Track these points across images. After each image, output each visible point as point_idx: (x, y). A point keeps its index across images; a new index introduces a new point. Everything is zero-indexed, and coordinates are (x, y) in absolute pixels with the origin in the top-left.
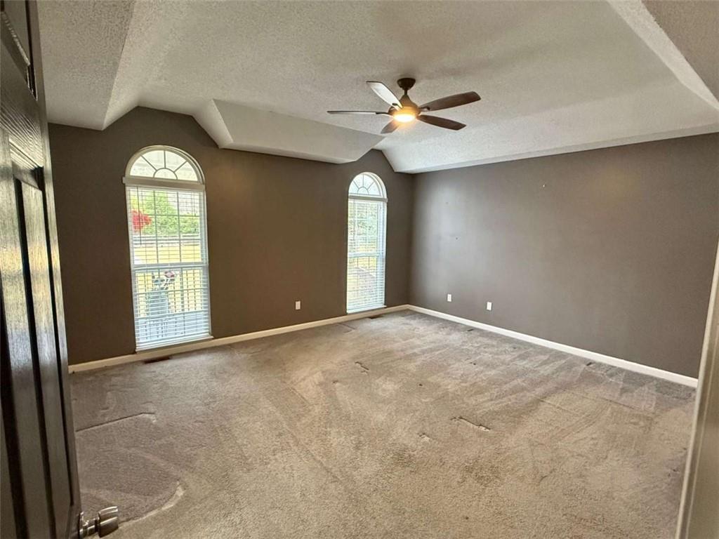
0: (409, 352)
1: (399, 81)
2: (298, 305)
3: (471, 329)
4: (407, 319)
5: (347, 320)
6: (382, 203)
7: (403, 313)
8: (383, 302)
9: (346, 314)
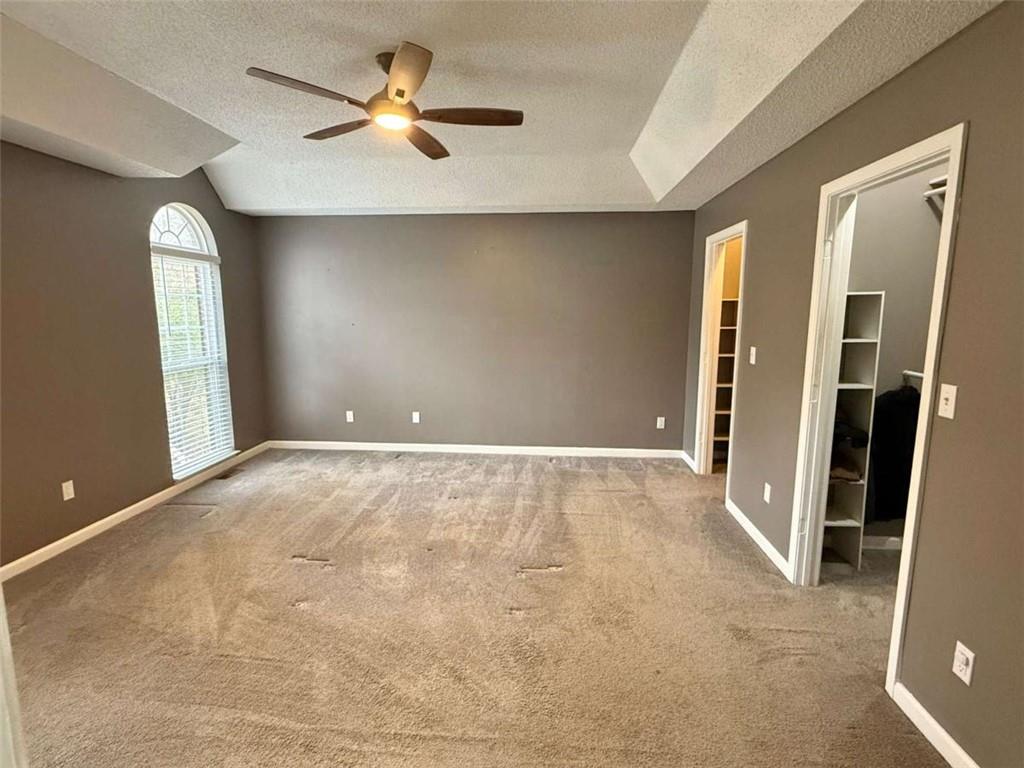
0: (358, 510)
1: (379, 56)
2: (68, 490)
3: (398, 455)
4: (290, 463)
5: (177, 493)
6: (207, 265)
7: (271, 455)
8: (233, 445)
9: (173, 483)
